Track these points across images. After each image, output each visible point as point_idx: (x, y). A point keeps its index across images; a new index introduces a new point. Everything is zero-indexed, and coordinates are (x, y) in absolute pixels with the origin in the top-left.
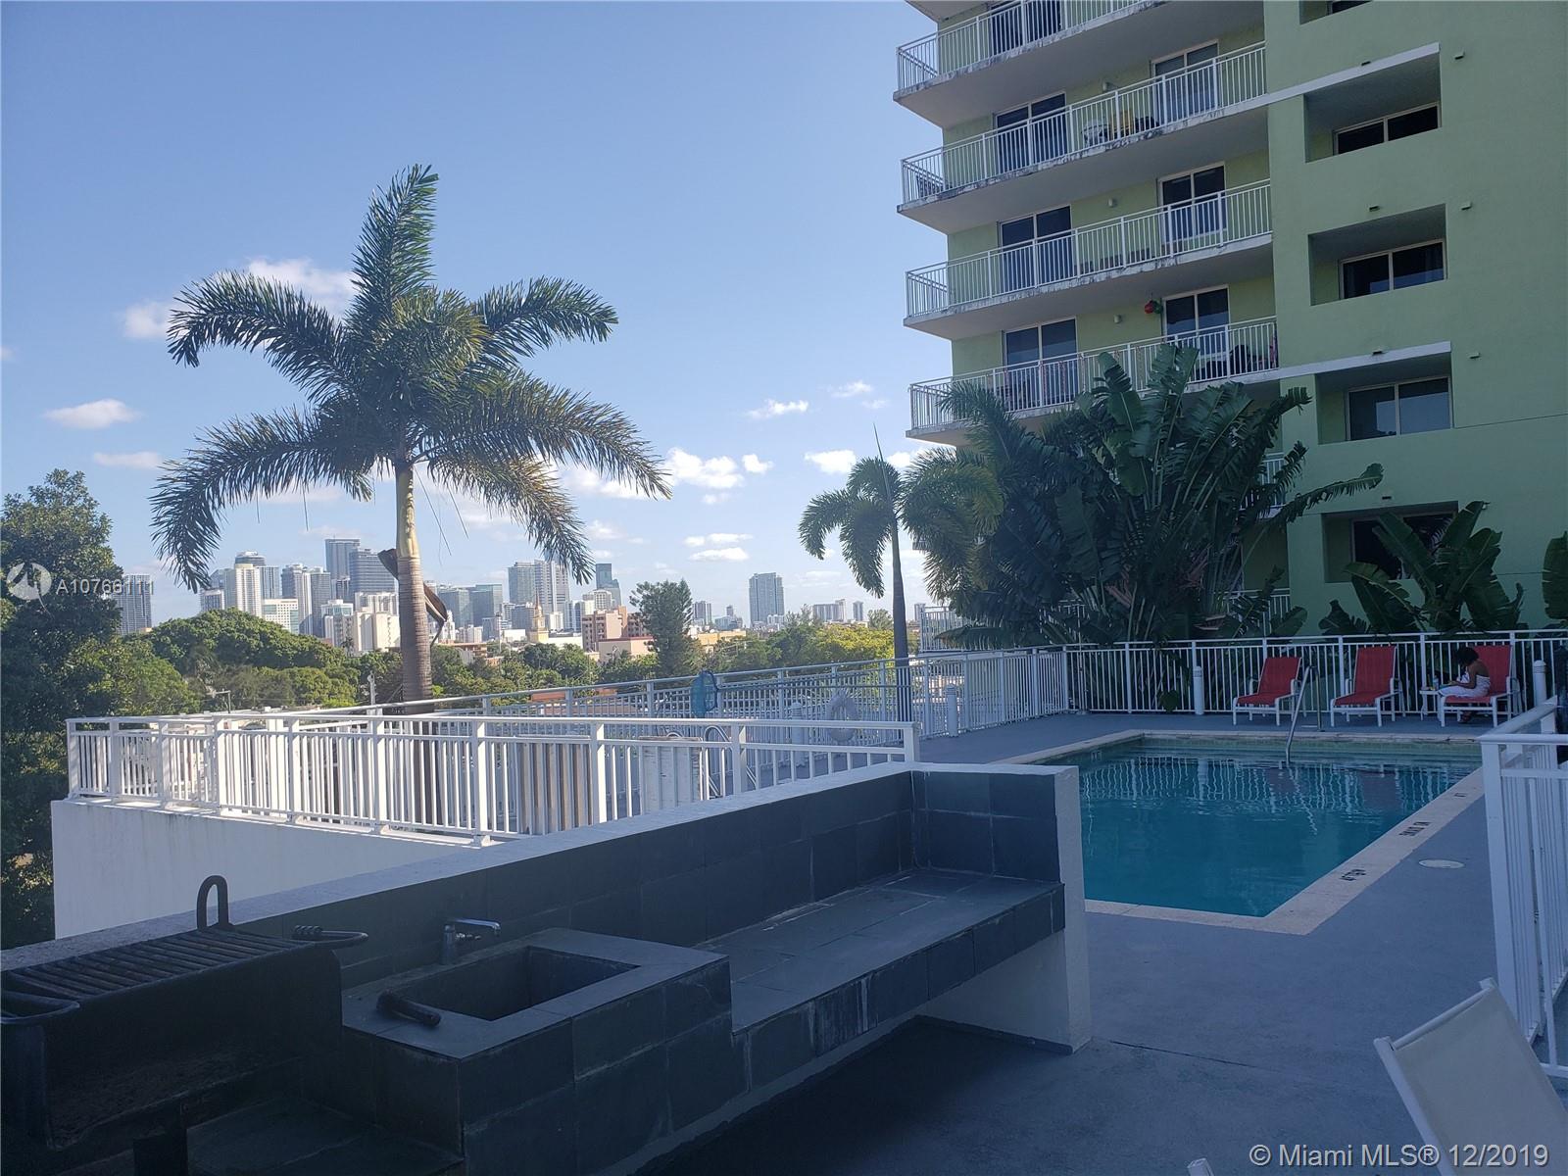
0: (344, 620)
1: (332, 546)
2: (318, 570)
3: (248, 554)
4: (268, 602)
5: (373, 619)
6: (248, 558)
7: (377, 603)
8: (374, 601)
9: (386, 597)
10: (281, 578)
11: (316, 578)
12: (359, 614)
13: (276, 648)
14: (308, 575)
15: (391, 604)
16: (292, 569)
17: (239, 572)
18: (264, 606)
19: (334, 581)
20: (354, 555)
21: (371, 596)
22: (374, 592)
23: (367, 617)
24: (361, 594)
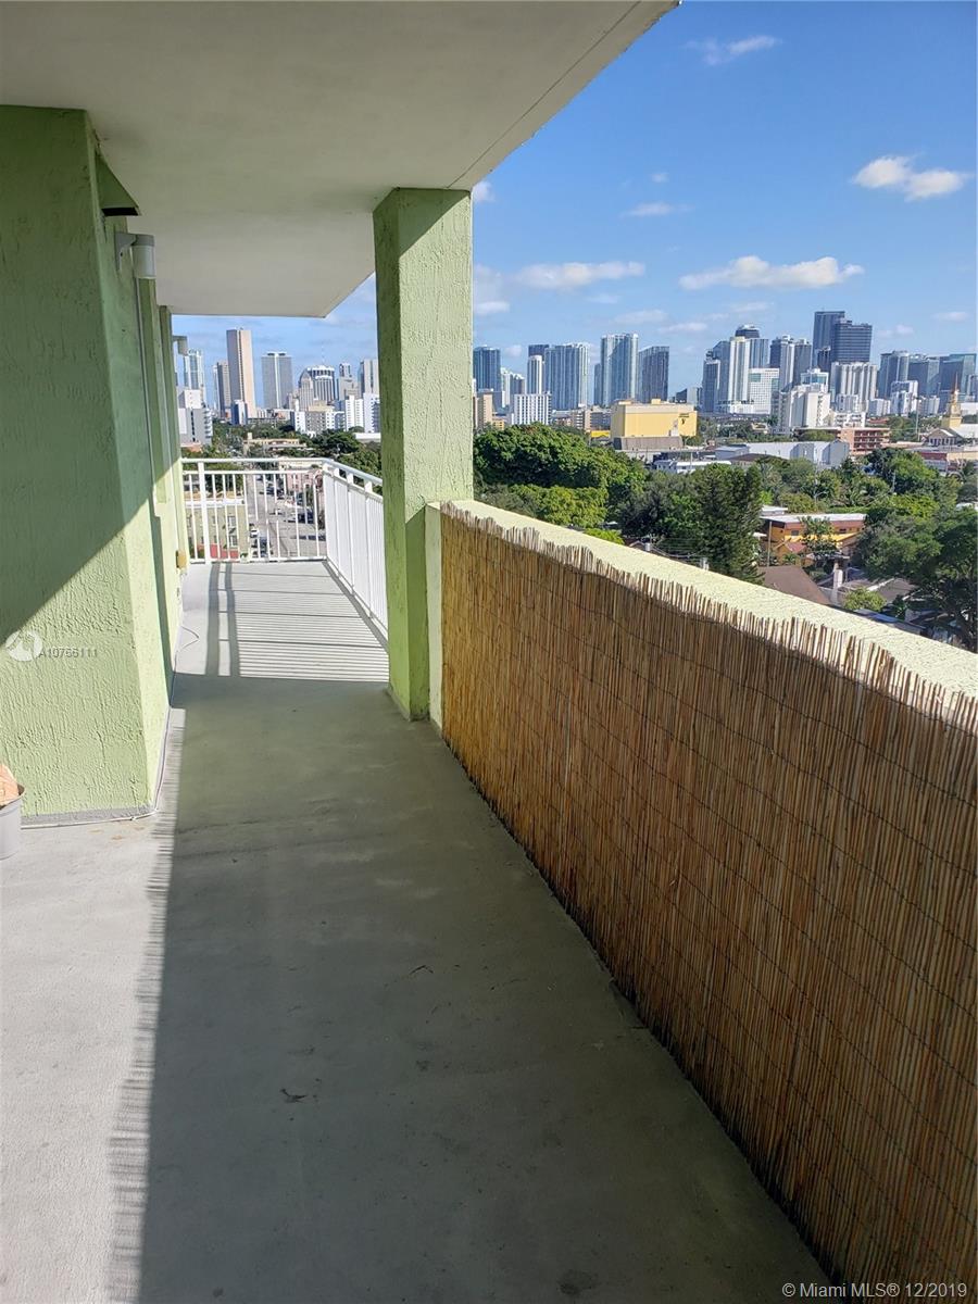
0: (781, 397)
1: (820, 318)
2: (803, 341)
3: (747, 327)
4: (754, 371)
5: (805, 397)
6: (745, 330)
7: (850, 373)
8: (848, 371)
9: (858, 368)
10: (770, 349)
11: (800, 348)
12: (793, 393)
13: (560, 462)
14: (793, 346)
15: (863, 373)
16: (780, 341)
17: (733, 343)
18: (750, 374)
19: (817, 351)
20: (837, 327)
21: (845, 366)
22: (849, 363)
23: (800, 395)
24: (837, 364)
